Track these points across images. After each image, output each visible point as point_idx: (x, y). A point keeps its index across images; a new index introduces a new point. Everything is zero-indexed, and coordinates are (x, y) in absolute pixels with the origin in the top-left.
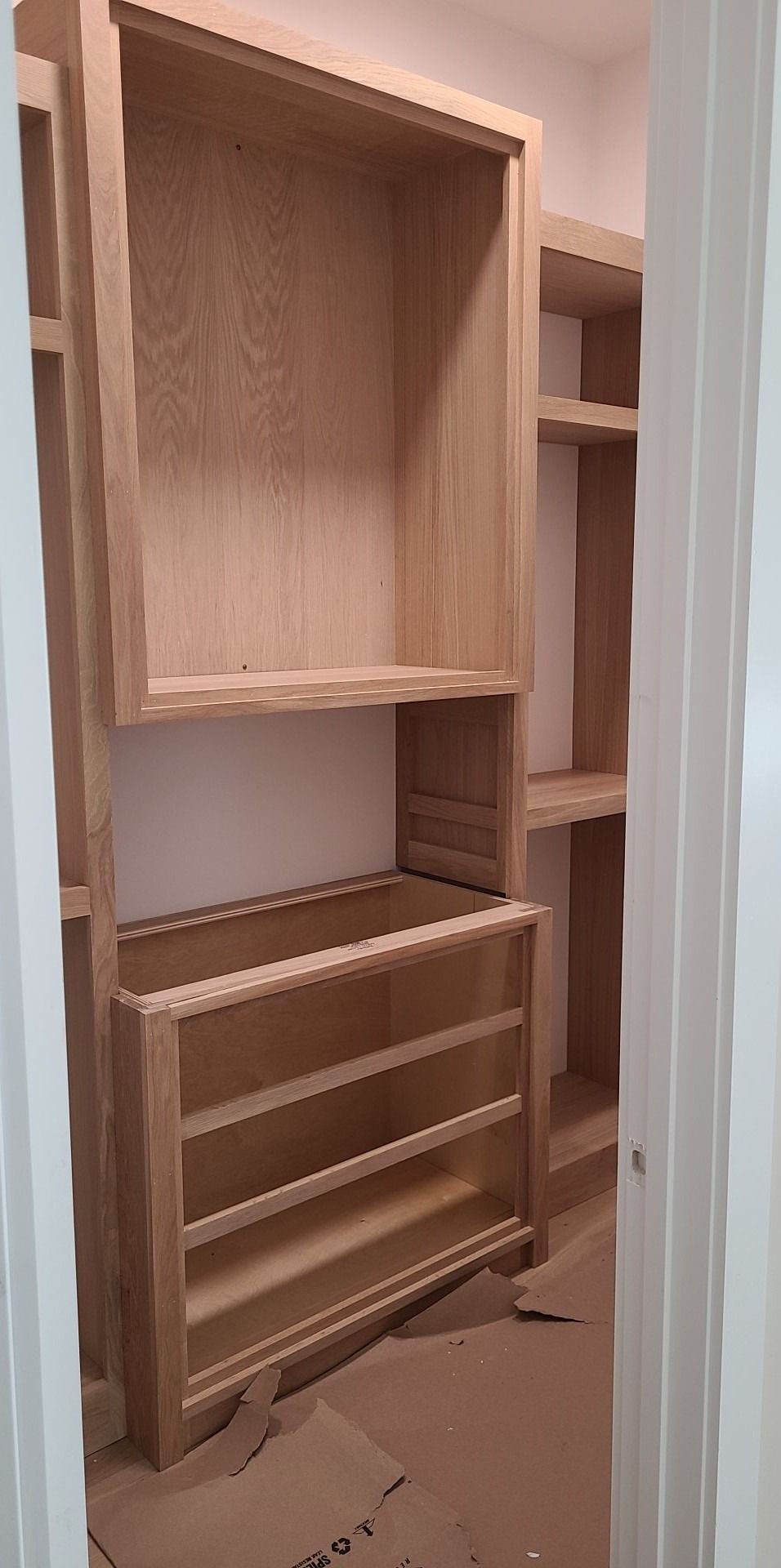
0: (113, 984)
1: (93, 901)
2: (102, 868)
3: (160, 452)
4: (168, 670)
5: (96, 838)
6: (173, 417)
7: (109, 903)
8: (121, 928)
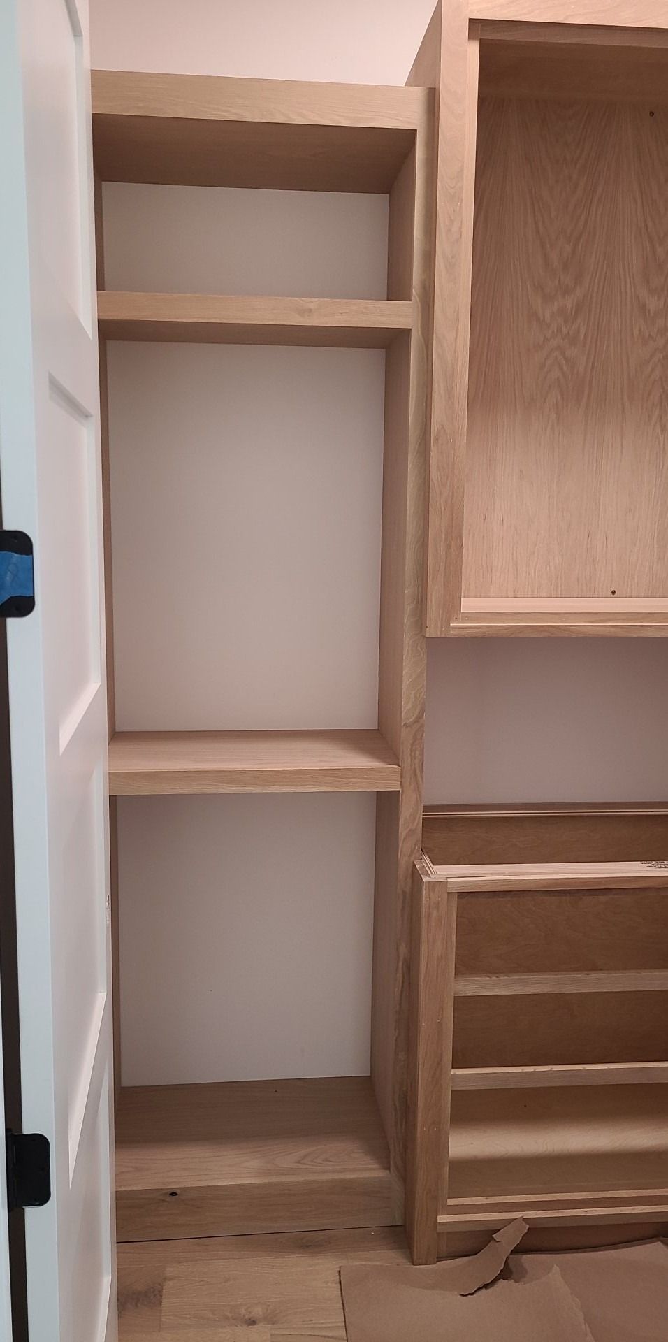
0: (416, 851)
1: (403, 780)
2: (413, 754)
3: (545, 399)
4: (536, 591)
5: (409, 728)
6: (561, 369)
7: (417, 783)
8: (426, 808)
